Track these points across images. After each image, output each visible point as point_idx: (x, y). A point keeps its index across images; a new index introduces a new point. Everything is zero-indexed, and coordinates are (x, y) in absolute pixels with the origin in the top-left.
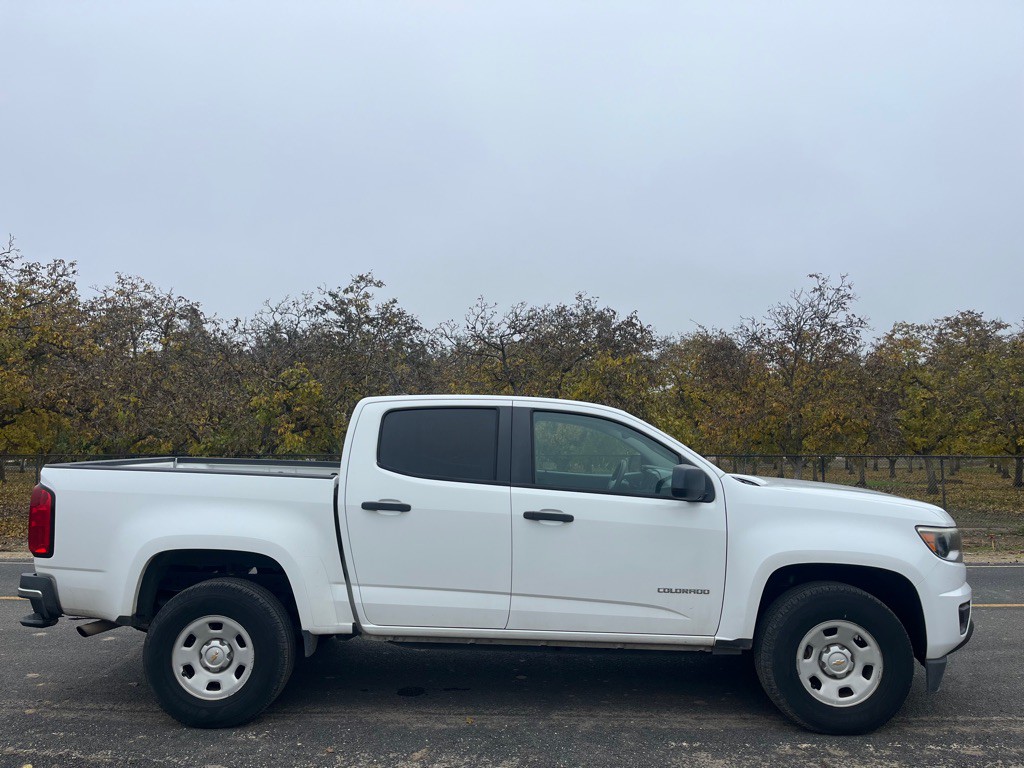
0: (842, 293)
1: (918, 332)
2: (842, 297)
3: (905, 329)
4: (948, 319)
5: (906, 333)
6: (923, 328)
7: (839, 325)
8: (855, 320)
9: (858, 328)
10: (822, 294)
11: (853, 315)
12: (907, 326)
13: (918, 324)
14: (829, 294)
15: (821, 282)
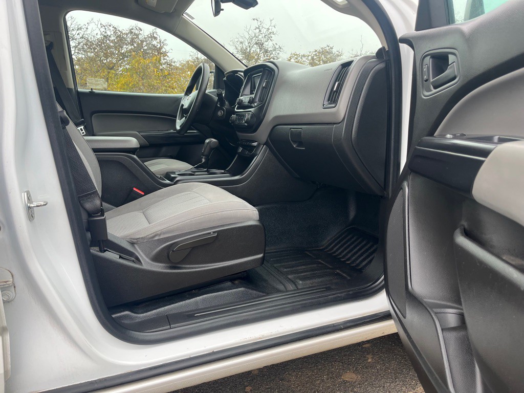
0: (270, 31)
1: (301, 58)
2: (270, 33)
3: (296, 56)
4: (316, 51)
5: (297, 59)
6: (304, 56)
7: (269, 49)
8: (277, 47)
9: (279, 52)
10: (260, 31)
11: (276, 44)
12: (297, 55)
13: (302, 54)
14: (264, 31)
15: (259, 23)
